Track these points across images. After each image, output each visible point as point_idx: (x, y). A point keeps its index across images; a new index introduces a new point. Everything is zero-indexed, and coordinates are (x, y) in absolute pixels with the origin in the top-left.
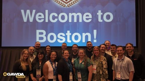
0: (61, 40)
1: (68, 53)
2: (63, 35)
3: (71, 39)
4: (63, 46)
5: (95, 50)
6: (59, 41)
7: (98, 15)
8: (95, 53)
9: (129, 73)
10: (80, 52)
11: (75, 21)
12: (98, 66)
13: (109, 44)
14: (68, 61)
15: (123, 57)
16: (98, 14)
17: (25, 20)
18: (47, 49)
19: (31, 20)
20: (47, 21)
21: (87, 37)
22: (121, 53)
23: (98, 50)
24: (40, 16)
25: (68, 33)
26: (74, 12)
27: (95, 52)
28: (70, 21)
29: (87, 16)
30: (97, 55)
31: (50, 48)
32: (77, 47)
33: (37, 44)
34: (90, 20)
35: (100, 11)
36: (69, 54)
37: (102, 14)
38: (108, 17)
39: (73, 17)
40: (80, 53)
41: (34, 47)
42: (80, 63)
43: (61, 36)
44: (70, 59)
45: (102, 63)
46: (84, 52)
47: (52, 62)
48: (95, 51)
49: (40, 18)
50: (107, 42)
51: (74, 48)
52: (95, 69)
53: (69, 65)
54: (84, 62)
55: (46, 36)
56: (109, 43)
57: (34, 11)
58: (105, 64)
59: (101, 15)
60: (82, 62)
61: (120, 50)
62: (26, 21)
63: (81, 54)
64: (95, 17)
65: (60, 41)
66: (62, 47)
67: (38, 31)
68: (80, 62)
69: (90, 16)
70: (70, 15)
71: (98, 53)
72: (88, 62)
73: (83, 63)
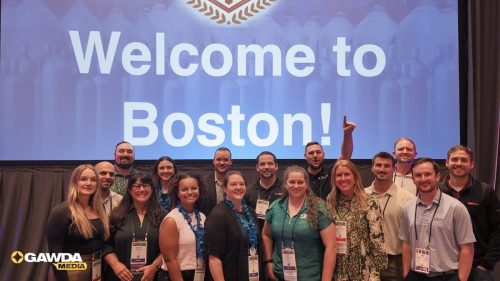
0: (211, 137)
1: (241, 184)
2: (218, 119)
3: (244, 134)
4: (219, 159)
5: (338, 172)
6: (203, 140)
7: (336, 53)
8: (341, 182)
9: (459, 248)
10: (290, 179)
11: (259, 71)
12: (353, 228)
13: (408, 149)
14: (243, 209)
15: (437, 197)
16: (335, 49)
17: (84, 66)
18: (162, 168)
19: (105, 67)
20: (160, 70)
21: (298, 127)
22: (429, 182)
23: (348, 171)
24: (137, 52)
25: (236, 115)
26: (254, 43)
27: (338, 179)
28: (242, 71)
29: (300, 54)
30: (345, 188)
31: (171, 165)
32: (272, 160)
33: (122, 151)
34: (308, 71)
35: (341, 41)
36: (244, 187)
37: (348, 49)
38: (370, 60)
39: (251, 57)
40: (293, 182)
41: (112, 162)
42: (292, 216)
43: (211, 122)
44: (250, 202)
45: (365, 217)
46: (306, 178)
47: (187, 212)
48: (340, 175)
49: (136, 59)
50: (404, 143)
51: (263, 164)
52: (344, 240)
53: (246, 225)
54: (309, 213)
55: (159, 122)
56: (411, 146)
57: (115, 37)
58: (377, 219)
59: (347, 53)
60: (300, 213)
61: (425, 170)
62: (87, 71)
63: (296, 186)
64: (325, 58)
65: (208, 141)
66: (216, 162)
67: (129, 107)
68: (293, 211)
69: (310, 57)
70: (242, 50)
71: (349, 182)
72: (321, 213)
73: (304, 216)
